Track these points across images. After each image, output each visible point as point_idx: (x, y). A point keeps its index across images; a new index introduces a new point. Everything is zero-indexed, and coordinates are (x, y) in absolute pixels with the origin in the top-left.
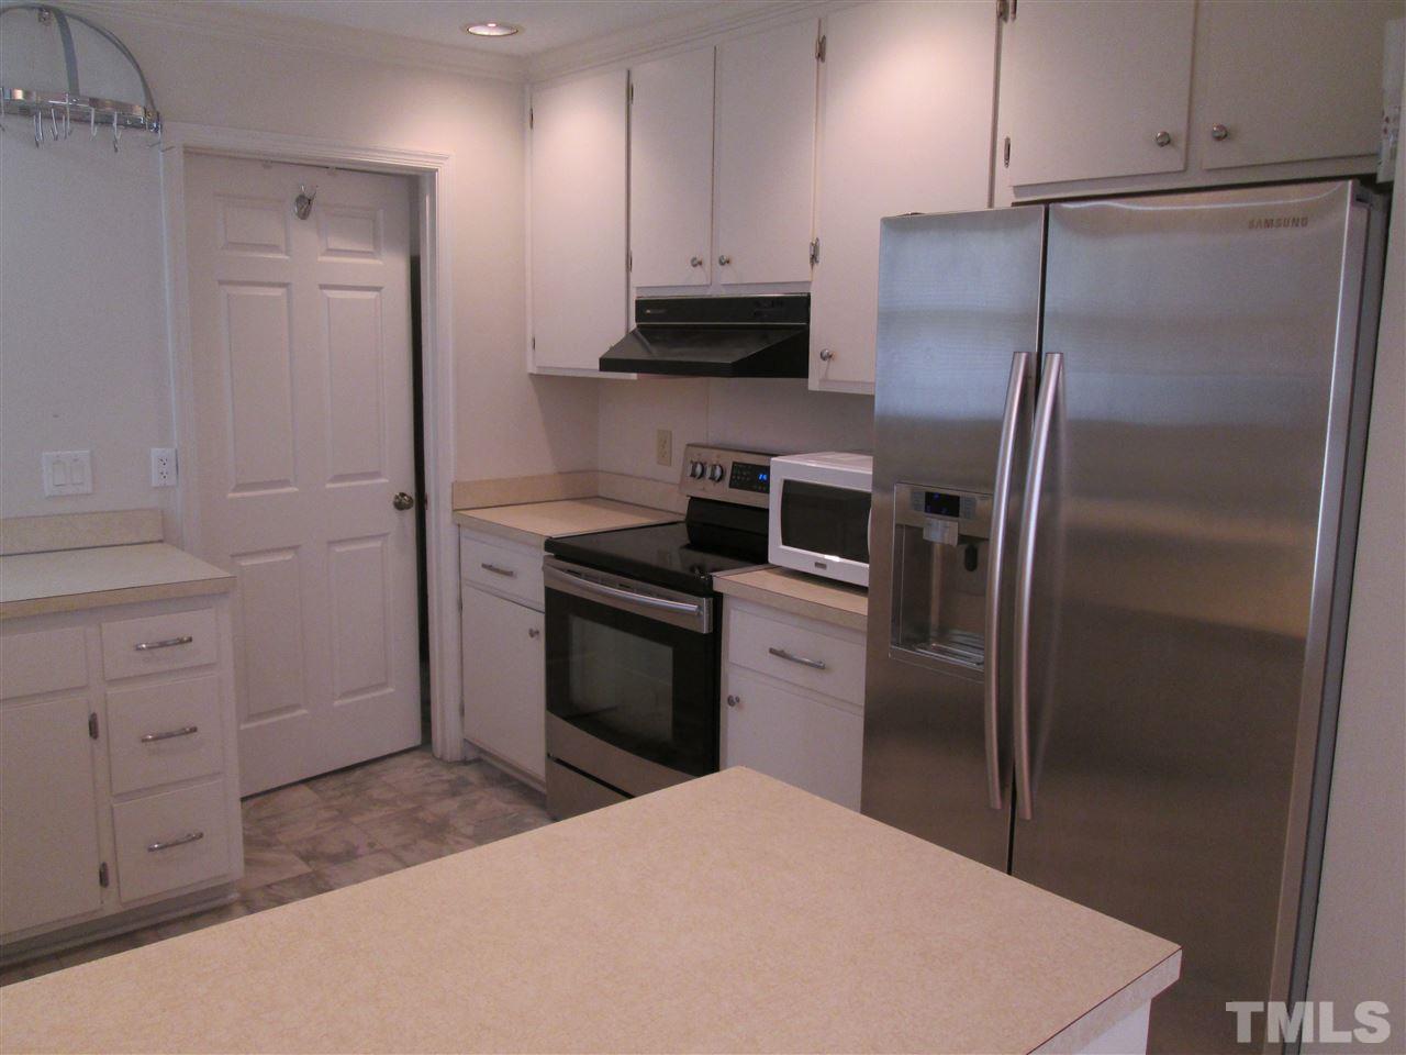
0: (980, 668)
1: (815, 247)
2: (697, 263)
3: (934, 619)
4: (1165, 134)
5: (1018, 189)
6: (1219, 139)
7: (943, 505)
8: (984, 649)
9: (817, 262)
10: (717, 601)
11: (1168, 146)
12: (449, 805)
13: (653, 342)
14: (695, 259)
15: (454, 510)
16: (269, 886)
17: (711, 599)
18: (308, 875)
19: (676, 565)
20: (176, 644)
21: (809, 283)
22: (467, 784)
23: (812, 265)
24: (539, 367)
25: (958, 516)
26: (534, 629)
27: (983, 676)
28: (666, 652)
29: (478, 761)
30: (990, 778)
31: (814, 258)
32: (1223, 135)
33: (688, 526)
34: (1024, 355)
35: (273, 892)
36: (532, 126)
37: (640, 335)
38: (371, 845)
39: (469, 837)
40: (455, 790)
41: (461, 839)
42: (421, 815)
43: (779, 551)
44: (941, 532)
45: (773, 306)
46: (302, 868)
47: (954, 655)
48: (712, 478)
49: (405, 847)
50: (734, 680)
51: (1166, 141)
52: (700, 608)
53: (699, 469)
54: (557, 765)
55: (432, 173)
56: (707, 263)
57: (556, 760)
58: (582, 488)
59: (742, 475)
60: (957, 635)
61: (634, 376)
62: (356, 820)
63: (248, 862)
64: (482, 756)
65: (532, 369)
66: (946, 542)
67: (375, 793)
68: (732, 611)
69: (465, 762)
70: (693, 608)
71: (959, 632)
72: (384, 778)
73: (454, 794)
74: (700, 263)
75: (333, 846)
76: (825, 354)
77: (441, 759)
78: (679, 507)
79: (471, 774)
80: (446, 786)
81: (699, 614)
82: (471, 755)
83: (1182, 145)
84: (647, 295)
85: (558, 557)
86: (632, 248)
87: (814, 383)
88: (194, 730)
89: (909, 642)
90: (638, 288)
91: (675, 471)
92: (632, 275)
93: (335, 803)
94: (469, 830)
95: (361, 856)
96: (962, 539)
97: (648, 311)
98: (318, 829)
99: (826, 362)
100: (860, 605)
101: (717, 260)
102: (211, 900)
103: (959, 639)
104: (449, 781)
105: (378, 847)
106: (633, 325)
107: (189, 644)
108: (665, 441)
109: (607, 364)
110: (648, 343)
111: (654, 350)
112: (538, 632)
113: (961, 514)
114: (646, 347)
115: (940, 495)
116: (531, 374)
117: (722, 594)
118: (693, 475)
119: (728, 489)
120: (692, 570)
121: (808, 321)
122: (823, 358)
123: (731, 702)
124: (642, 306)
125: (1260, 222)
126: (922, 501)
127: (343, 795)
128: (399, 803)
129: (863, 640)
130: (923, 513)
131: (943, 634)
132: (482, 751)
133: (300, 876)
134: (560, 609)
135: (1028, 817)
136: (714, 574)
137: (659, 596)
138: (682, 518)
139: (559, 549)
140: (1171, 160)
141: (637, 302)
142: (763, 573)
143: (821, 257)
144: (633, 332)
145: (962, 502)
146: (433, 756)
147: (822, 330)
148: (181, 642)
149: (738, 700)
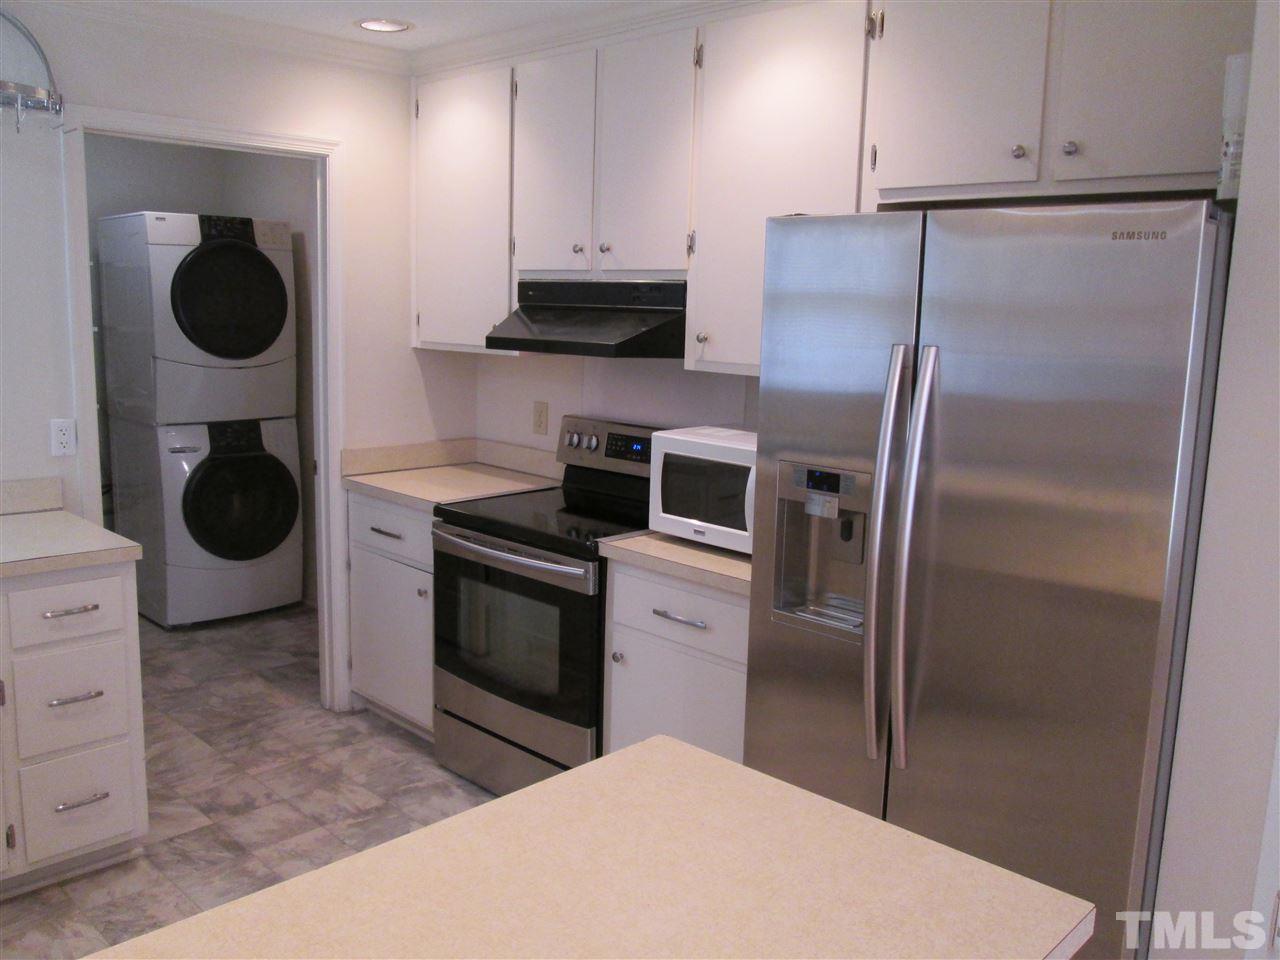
0: (858, 631)
1: (692, 238)
2: (578, 250)
3: (812, 583)
4: (1020, 148)
5: (883, 192)
6: (1069, 153)
7: (825, 481)
8: (864, 614)
9: (694, 252)
10: (602, 564)
11: (1022, 158)
12: (342, 755)
13: (534, 321)
14: (576, 246)
15: (343, 477)
16: (171, 840)
17: (597, 563)
18: (208, 827)
19: (553, 527)
20: (80, 612)
21: (685, 271)
22: (356, 733)
23: (689, 255)
24: (422, 342)
25: (837, 491)
26: (423, 589)
27: (862, 638)
28: (553, 613)
29: (366, 711)
30: (867, 726)
31: (690, 249)
32: (1073, 150)
33: (565, 492)
34: (902, 348)
35: (176, 845)
36: (417, 117)
37: (522, 315)
38: (268, 796)
39: (363, 785)
40: (346, 739)
41: (355, 788)
42: (314, 765)
43: (658, 518)
44: (823, 506)
45: (651, 289)
46: (203, 821)
47: (832, 618)
48: (589, 448)
49: (301, 797)
50: (617, 637)
51: (1020, 154)
52: (586, 572)
53: (576, 439)
54: (445, 716)
55: (324, 158)
56: (587, 251)
57: (443, 711)
58: (463, 456)
59: (616, 445)
60: (831, 597)
61: (516, 353)
62: (253, 771)
63: (152, 816)
64: (369, 706)
65: (416, 343)
66: (826, 516)
67: (269, 744)
68: (616, 574)
69: (352, 712)
70: (580, 571)
71: (834, 596)
72: (275, 730)
73: (344, 743)
74: (581, 250)
75: (232, 798)
76: (701, 336)
77: (330, 710)
78: (556, 472)
79: (362, 726)
80: (335, 737)
81: (586, 578)
82: (359, 706)
83: (1035, 157)
84: (529, 278)
85: (446, 521)
86: (515, 234)
87: (690, 362)
88: (100, 694)
89: (789, 606)
90: (520, 271)
91: (552, 440)
92: (515, 259)
93: (229, 755)
94: (362, 779)
95: (259, 807)
96: (842, 512)
97: (531, 293)
98: (215, 781)
99: (701, 344)
100: (743, 571)
101: (598, 249)
102: (116, 855)
103: (834, 602)
104: (339, 731)
105: (276, 798)
106: (516, 306)
107: (94, 612)
108: (541, 411)
109: (493, 342)
110: (529, 322)
111: (535, 328)
112: (426, 592)
113: (841, 489)
114: (527, 325)
115: (821, 473)
116: (415, 349)
117: (606, 559)
118: (571, 444)
119: (605, 458)
120: (569, 533)
121: (684, 306)
122: (700, 340)
123: (615, 658)
124: (523, 287)
125: (1122, 234)
126: (805, 478)
127: (236, 747)
128: (293, 754)
129: (747, 604)
130: (805, 489)
131: (819, 599)
132: (368, 701)
133: (202, 829)
134: (449, 570)
135: (903, 765)
136: (598, 540)
137: (547, 560)
138: (560, 484)
139: (445, 514)
140: (1024, 170)
141: (519, 284)
142: (644, 538)
143: (697, 248)
144: (516, 312)
145: (842, 478)
146: (322, 707)
147: (697, 316)
148: (86, 609)
149: (622, 657)
